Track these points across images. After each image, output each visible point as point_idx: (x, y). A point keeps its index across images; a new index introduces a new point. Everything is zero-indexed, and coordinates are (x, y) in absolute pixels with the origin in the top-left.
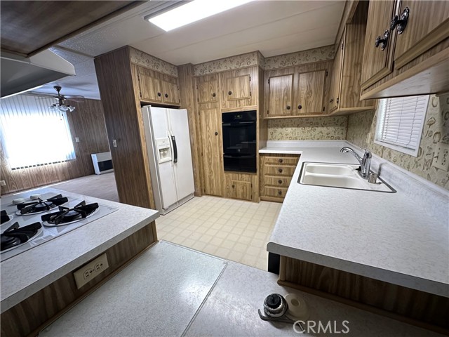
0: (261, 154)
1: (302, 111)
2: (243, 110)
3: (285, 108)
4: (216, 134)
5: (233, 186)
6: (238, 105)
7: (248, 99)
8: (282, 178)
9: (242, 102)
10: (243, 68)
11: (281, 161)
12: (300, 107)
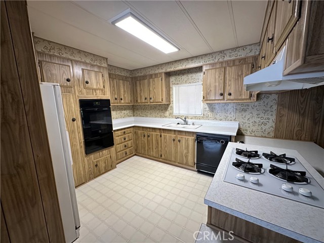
0: (115, 131)
1: (122, 101)
2: (99, 98)
3: (114, 99)
4: (74, 120)
5: (96, 166)
6: (94, 94)
7: (102, 90)
8: (126, 143)
9: (98, 92)
10: (97, 65)
11: (124, 133)
12: (121, 99)
